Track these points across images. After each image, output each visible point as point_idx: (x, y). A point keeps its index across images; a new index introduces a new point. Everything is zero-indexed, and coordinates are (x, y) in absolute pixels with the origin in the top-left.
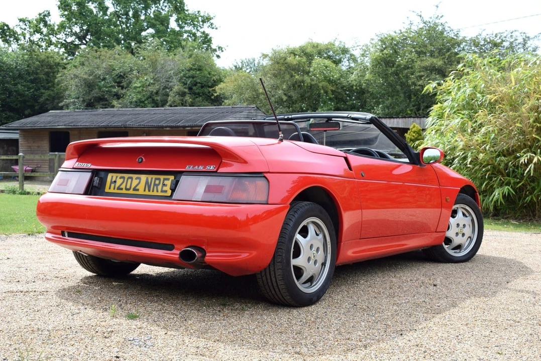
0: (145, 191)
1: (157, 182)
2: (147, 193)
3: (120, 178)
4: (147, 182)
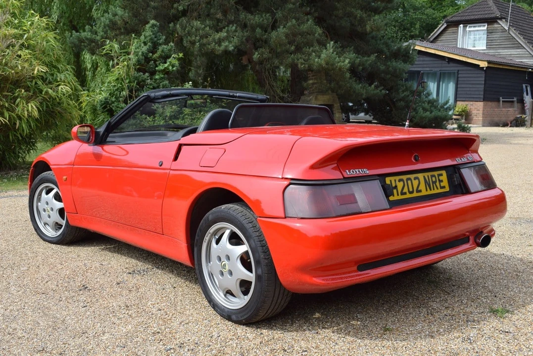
0: (426, 190)
1: (434, 179)
2: (429, 192)
3: (399, 181)
4: (425, 181)
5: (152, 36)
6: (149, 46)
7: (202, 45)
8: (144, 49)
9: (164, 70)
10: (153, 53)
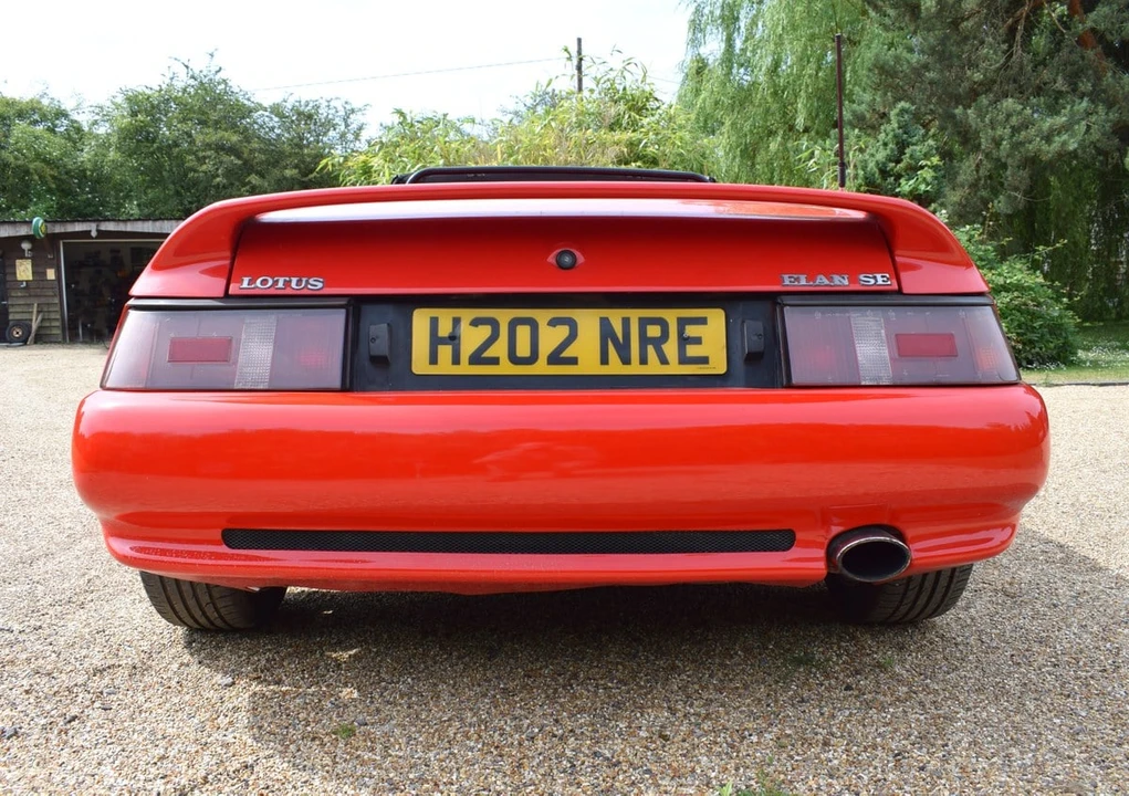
0: (604, 360)
1: (654, 331)
2: (615, 367)
3: (476, 323)
4: (606, 332)
5: (897, 131)
6: (892, 150)
7: (1016, 146)
8: (881, 156)
9: (911, 192)
10: (898, 161)
